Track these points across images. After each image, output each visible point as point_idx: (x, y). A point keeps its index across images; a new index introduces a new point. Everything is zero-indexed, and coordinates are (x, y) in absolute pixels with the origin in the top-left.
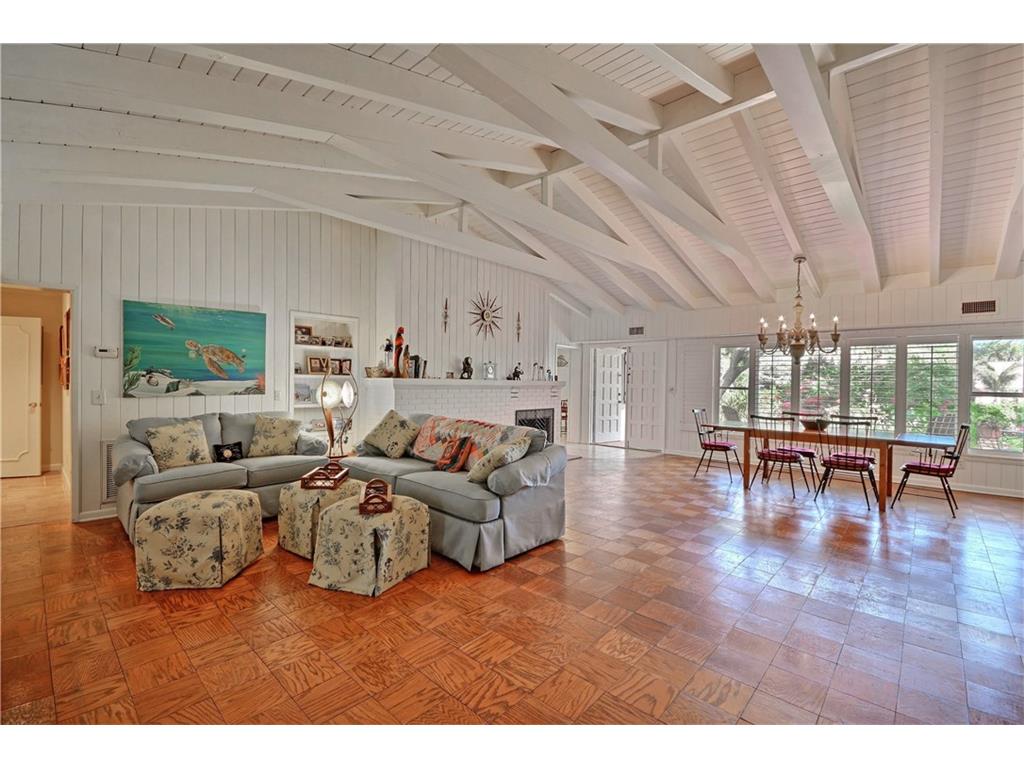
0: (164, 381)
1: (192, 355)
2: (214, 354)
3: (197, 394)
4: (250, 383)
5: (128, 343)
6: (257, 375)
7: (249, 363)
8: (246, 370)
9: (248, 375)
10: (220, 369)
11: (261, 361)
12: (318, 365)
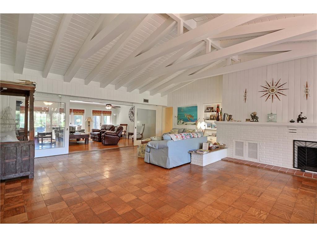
0: (182, 122)
1: (186, 117)
2: (189, 116)
3: (186, 124)
4: (195, 122)
5: (178, 116)
6: (196, 120)
7: (194, 117)
8: (194, 119)
9: (194, 120)
10: (190, 119)
11: (196, 117)
12: (213, 118)
